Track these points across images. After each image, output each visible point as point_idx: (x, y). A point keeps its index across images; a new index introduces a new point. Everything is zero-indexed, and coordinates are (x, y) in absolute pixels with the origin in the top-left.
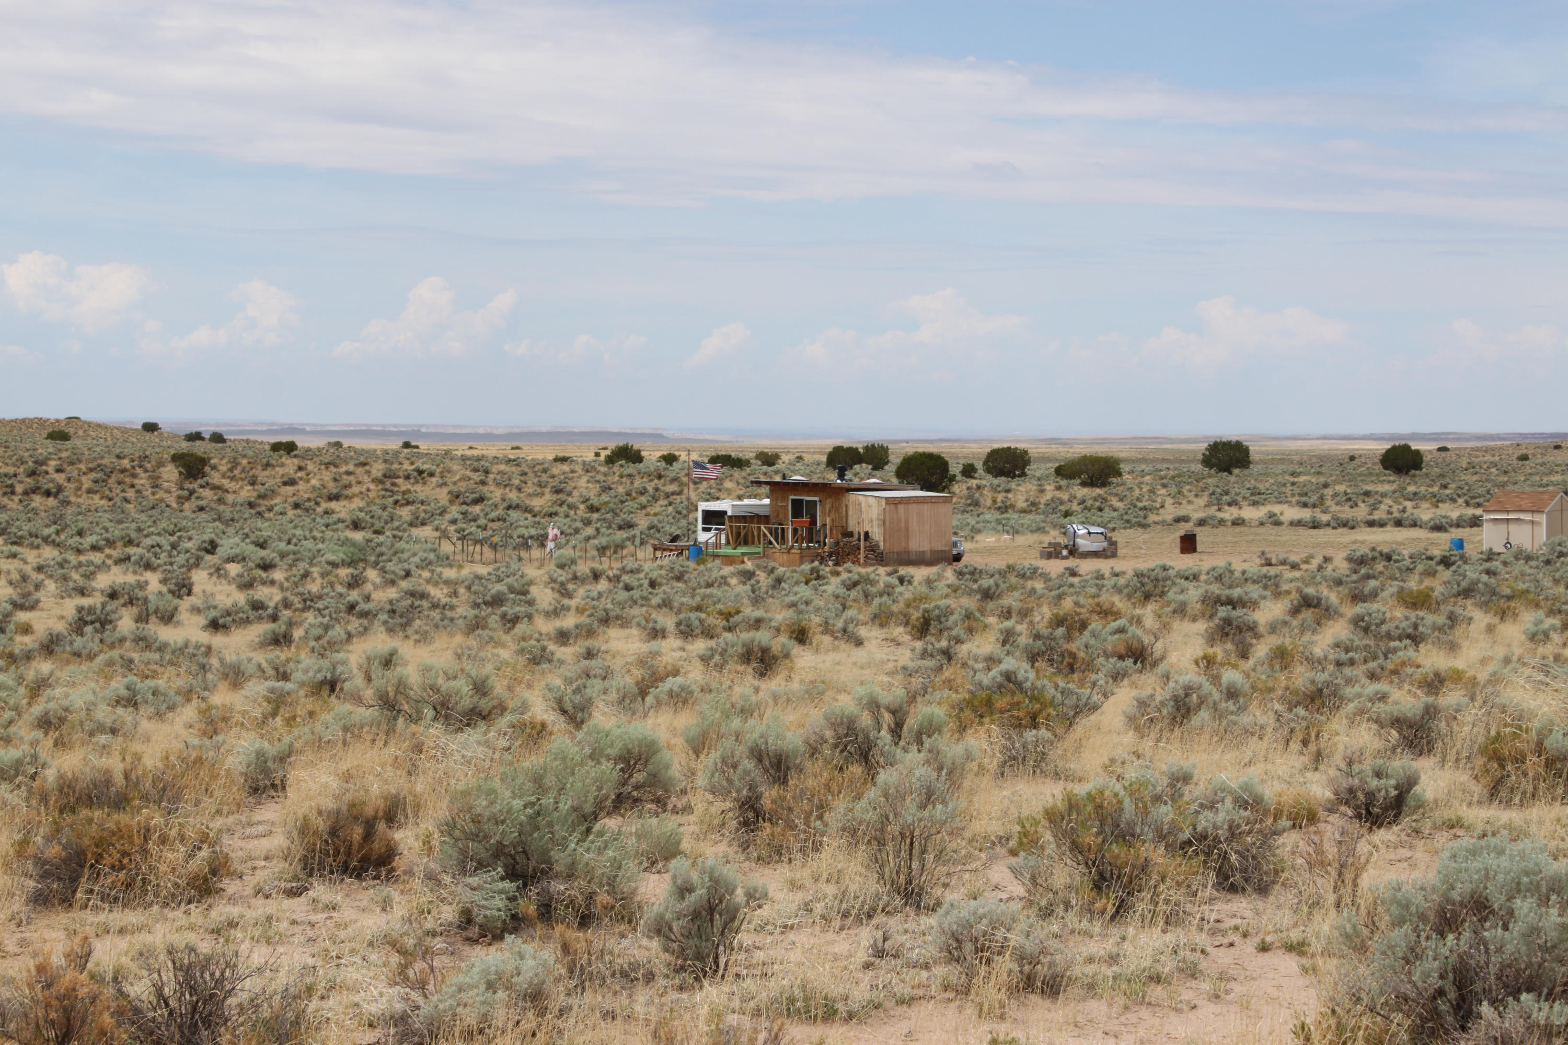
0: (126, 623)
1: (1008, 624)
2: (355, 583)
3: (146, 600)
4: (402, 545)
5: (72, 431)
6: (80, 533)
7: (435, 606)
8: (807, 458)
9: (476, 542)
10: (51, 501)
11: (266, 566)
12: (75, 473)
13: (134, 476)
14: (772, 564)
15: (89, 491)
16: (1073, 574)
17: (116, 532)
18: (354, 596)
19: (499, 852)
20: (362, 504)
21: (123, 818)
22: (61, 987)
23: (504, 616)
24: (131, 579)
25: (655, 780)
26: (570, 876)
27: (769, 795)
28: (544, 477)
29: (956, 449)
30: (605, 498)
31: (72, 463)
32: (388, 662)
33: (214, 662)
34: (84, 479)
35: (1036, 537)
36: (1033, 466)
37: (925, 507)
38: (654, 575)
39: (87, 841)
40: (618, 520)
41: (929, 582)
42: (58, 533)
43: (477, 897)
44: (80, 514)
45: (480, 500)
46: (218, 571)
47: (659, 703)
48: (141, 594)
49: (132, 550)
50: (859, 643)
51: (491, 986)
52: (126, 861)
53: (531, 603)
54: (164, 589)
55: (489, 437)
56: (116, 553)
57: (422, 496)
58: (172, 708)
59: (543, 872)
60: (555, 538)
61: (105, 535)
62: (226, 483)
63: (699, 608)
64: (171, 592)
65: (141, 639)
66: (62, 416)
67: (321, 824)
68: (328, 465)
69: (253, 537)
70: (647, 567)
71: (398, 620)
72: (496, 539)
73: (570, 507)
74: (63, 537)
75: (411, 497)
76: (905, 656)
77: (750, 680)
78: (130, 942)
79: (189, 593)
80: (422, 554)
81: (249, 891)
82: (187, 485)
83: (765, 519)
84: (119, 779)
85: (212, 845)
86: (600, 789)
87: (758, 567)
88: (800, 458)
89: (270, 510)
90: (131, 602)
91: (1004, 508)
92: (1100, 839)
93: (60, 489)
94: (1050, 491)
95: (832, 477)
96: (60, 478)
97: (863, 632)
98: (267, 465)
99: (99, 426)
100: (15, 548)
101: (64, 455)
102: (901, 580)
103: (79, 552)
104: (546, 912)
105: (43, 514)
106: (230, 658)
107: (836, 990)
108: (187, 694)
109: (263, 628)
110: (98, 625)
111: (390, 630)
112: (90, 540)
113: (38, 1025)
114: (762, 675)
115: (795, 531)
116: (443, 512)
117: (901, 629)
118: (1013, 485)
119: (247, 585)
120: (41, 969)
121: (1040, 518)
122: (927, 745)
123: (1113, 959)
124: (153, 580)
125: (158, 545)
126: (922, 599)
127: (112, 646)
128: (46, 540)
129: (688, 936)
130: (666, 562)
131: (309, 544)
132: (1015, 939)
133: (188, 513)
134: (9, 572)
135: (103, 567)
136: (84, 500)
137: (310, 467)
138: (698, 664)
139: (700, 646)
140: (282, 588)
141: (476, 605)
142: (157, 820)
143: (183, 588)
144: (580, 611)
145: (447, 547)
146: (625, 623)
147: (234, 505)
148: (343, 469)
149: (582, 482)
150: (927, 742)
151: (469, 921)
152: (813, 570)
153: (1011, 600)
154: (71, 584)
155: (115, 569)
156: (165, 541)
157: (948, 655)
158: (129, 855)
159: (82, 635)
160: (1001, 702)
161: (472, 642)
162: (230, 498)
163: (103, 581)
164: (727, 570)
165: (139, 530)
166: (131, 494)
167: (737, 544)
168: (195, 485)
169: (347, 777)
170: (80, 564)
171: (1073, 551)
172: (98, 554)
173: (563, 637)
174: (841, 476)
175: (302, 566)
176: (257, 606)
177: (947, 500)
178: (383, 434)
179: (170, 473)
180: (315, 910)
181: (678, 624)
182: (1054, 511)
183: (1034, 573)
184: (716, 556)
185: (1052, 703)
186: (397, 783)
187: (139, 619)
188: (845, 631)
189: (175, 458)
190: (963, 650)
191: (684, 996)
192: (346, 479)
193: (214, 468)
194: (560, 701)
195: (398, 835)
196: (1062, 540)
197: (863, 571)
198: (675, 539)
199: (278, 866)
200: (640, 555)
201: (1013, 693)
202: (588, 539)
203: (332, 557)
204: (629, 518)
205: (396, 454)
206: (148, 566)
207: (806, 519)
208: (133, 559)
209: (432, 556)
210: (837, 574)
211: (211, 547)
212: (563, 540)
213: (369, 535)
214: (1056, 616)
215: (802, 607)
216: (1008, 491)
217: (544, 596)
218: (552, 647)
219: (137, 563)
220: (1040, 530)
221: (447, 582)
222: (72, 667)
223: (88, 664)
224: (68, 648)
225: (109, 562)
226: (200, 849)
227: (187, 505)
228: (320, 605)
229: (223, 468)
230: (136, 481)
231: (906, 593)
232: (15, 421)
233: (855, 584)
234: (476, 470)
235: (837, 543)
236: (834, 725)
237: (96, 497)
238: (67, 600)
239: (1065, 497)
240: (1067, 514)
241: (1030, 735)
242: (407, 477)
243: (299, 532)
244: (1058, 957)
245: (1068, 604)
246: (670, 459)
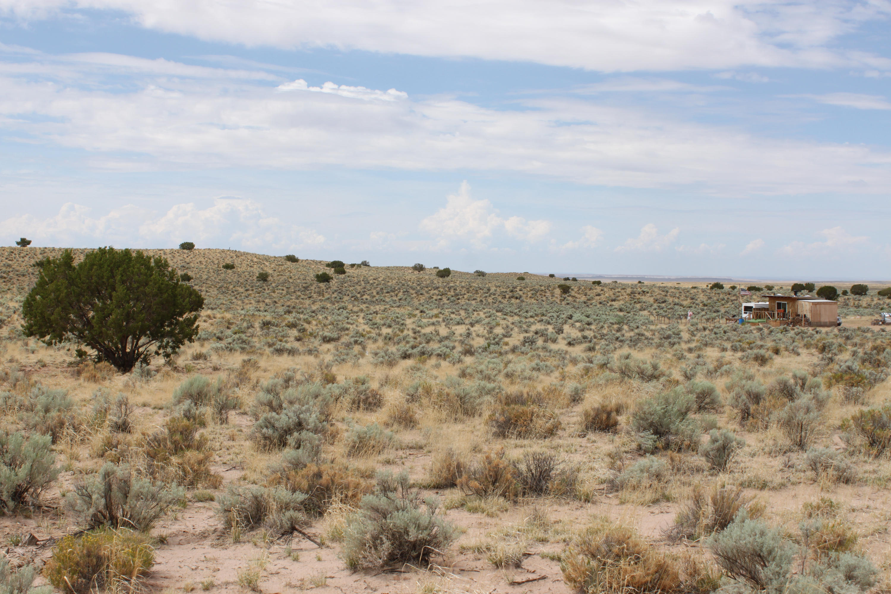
0: (540, 342)
1: (855, 349)
2: (619, 330)
3: (547, 335)
4: (636, 317)
5: (525, 277)
6: (527, 312)
7: (647, 338)
8: (784, 288)
9: (663, 316)
10: (518, 301)
11: (589, 324)
12: (526, 291)
13: (545, 292)
14: (769, 326)
15: (530, 297)
16: (883, 330)
17: (539, 311)
18: (618, 334)
19: (651, 425)
20: (623, 303)
21: (525, 408)
22: (494, 464)
23: (670, 342)
24: (543, 327)
25: (713, 402)
26: (676, 434)
27: (752, 408)
28: (688, 294)
29: (841, 285)
30: (709, 301)
31: (525, 288)
32: (627, 357)
33: (568, 357)
34: (529, 293)
35: (870, 317)
36: (869, 291)
37: (827, 306)
38: (726, 329)
39: (512, 416)
40: (714, 309)
41: (827, 333)
42: (519, 311)
43: (643, 440)
44: (527, 305)
45: (664, 302)
46: (572, 325)
47: (722, 374)
48: (545, 333)
49: (544, 318)
50: (798, 354)
51: (642, 471)
52: (525, 423)
53: (680, 338)
54: (554, 331)
55: (669, 280)
56: (538, 319)
57: (644, 300)
58: (551, 372)
59: (667, 432)
60: (691, 315)
61: (535, 312)
62: (576, 295)
63: (740, 341)
64: (556, 332)
65: (545, 348)
66: (523, 272)
67: (592, 413)
68: (611, 289)
69: (585, 314)
70: (723, 326)
71: (633, 343)
72: (670, 315)
73: (697, 304)
74: (521, 313)
75: (640, 300)
76: (815, 360)
77: (757, 367)
78: (524, 450)
79: (562, 333)
80: (643, 320)
81: (567, 435)
82: (563, 296)
83: (767, 309)
84: (525, 395)
85: (554, 419)
86: (688, 404)
87: (764, 327)
88: (781, 288)
89: (591, 304)
90: (542, 335)
91: (858, 307)
92: (872, 428)
93: (521, 297)
94: (876, 300)
95: (793, 295)
96: (521, 293)
97: (800, 351)
98: (591, 289)
99: (535, 275)
100: (505, 317)
101: (522, 285)
102: (817, 332)
103: (526, 318)
104: (667, 446)
105: (515, 305)
106: (574, 355)
107: (768, 478)
108: (557, 367)
109: (587, 345)
110: (530, 343)
111: (630, 347)
112: (530, 314)
113: (486, 476)
114: (761, 365)
115: (778, 314)
116: (651, 306)
117: (814, 350)
118: (861, 298)
119: (582, 330)
120: (487, 458)
121: (871, 310)
122: (813, 392)
123: (875, 472)
124: (550, 328)
125: (553, 316)
126: (823, 339)
127: (535, 350)
128: (515, 314)
129: (716, 457)
130: (730, 324)
131: (604, 316)
132: (835, 463)
133: (563, 305)
134: (503, 325)
135: (534, 323)
136: (529, 301)
137: (605, 289)
138: (738, 361)
139: (739, 354)
140: (594, 332)
141: (661, 339)
142: (536, 409)
143: (560, 331)
144: (698, 341)
145: (652, 318)
146: (712, 345)
147: (579, 302)
148: (617, 290)
149: (701, 296)
150: (813, 390)
151: (640, 449)
152: (784, 328)
153: (857, 340)
154: (523, 329)
155: (538, 324)
156: (555, 315)
157: (831, 360)
158: (526, 420)
159: (525, 346)
160: (846, 377)
161: (658, 352)
162: (578, 300)
163: (533, 328)
164: (753, 327)
165: (547, 311)
166: (544, 298)
167: (757, 318)
168: (566, 296)
169: (605, 397)
170: (526, 322)
171: (884, 323)
172: (532, 319)
173: (690, 350)
174: (795, 294)
175: (601, 324)
176: (585, 337)
177: (836, 303)
178: (632, 278)
179: (558, 291)
180: (589, 442)
181: (732, 346)
182: (877, 308)
183: (868, 330)
184: (749, 323)
185: (866, 378)
186: (623, 399)
187: (544, 341)
188: (793, 350)
189: (560, 286)
190: (836, 358)
191: (714, 478)
192: (618, 294)
193: (572, 290)
194: (685, 373)
195: (619, 418)
196: (880, 318)
197: (803, 328)
198: (734, 316)
199: (577, 427)
200: (721, 321)
201: (851, 374)
202: (703, 316)
203: (612, 321)
204: (717, 308)
205: (636, 285)
206: (549, 323)
207: (782, 309)
208: (544, 321)
209: (647, 321)
210: (793, 329)
211: (571, 317)
212: (693, 316)
213: (625, 314)
214: (874, 346)
215: (778, 341)
216: (859, 300)
217: (685, 336)
218: (686, 354)
220: (871, 315)
221: (651, 330)
222: (520, 357)
223: (526, 356)
224: (519, 350)
225: (536, 321)
226: (550, 420)
227: (563, 303)
228: (606, 337)
229: (576, 290)
230: (546, 294)
231: (818, 336)
232: (507, 273)
233: (799, 333)
234: (663, 291)
235: (794, 319)
236: (779, 384)
237: (533, 299)
238: (521, 334)
239: (881, 302)
240: (882, 309)
241: (854, 389)
242: (639, 294)
243: (601, 312)
244: (853, 470)
245: (879, 342)
246: (733, 288)
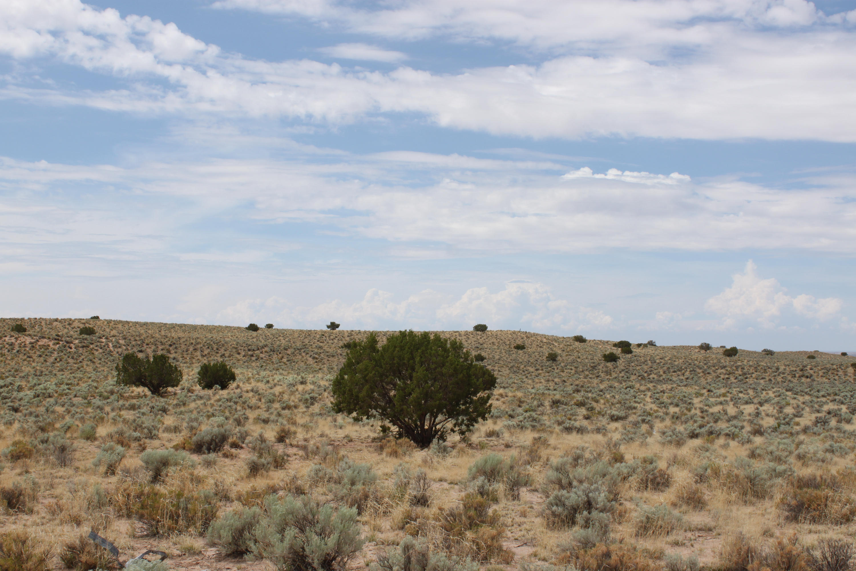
0: (833, 423)
3: (841, 415)
5: (816, 355)
6: (818, 391)
10: (808, 380)
12: (817, 370)
13: (838, 371)
15: (822, 376)
17: (831, 391)
21: (818, 492)
22: (786, 550)
24: (836, 407)
31: (815, 367)
34: (820, 372)
39: (805, 499)
42: (810, 391)
44: (818, 384)
48: (838, 412)
49: (837, 397)
52: (819, 507)
54: (848, 411)
56: (831, 398)
58: (846, 454)
61: (827, 392)
64: (850, 412)
65: (838, 429)
66: (812, 350)
74: (812, 392)
78: (818, 536)
84: (818, 479)
85: (851, 504)
90: (835, 415)
93: (811, 376)
96: (811, 372)
99: (826, 354)
100: (795, 396)
101: (813, 364)
103: (818, 397)
105: (805, 384)
108: (852, 449)
110: (823, 423)
112: (822, 393)
113: (779, 562)
120: (780, 543)
124: (844, 408)
125: (846, 396)
127: (828, 431)
128: (806, 393)
134: (793, 404)
135: (826, 403)
136: (820, 379)
142: (831, 494)
154: (814, 409)
155: (830, 404)
156: (849, 394)
158: (820, 505)
159: (817, 427)
163: (826, 408)
165: (839, 390)
166: (836, 377)
170: (818, 402)
172: (824, 398)
179: (851, 370)
187: (838, 422)
189: (853, 365)
206: (842, 403)
208: (837, 400)
219: (838, 402)
222: (812, 438)
223: (819, 437)
224: (811, 431)
225: (828, 401)
226: (846, 505)
230: (838, 373)
232: (796, 352)
237: (824, 378)
238: (813, 414)
